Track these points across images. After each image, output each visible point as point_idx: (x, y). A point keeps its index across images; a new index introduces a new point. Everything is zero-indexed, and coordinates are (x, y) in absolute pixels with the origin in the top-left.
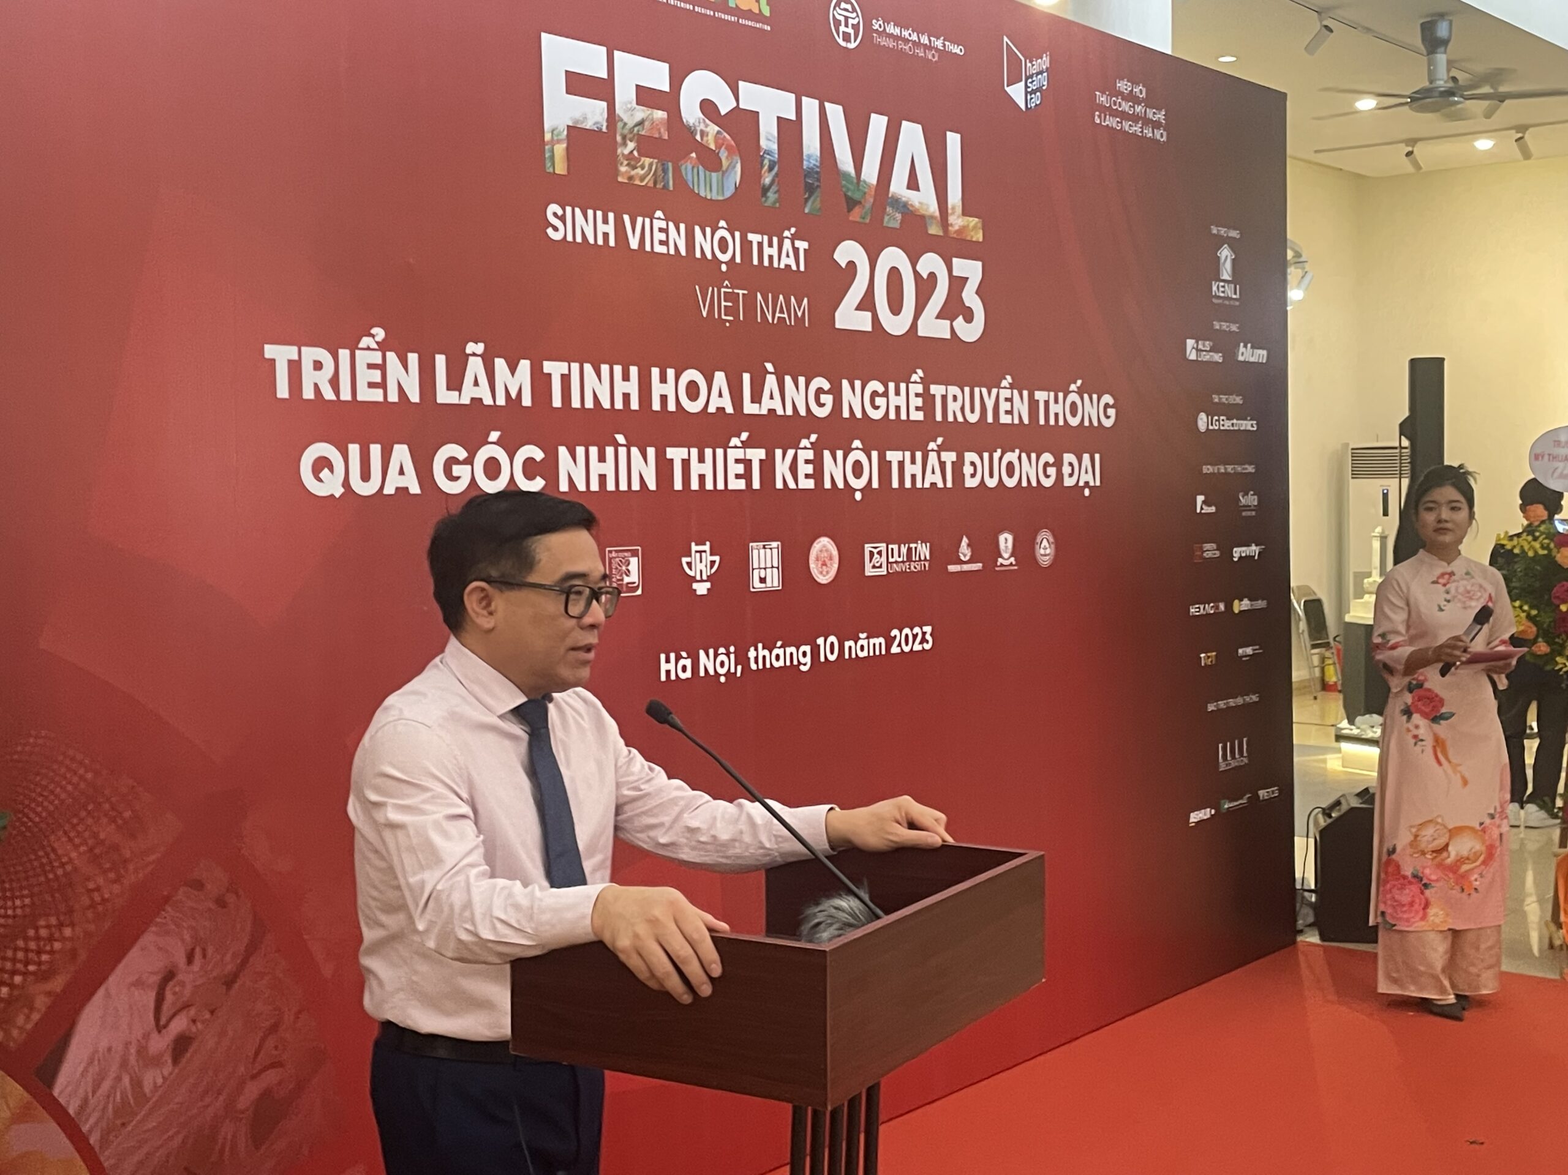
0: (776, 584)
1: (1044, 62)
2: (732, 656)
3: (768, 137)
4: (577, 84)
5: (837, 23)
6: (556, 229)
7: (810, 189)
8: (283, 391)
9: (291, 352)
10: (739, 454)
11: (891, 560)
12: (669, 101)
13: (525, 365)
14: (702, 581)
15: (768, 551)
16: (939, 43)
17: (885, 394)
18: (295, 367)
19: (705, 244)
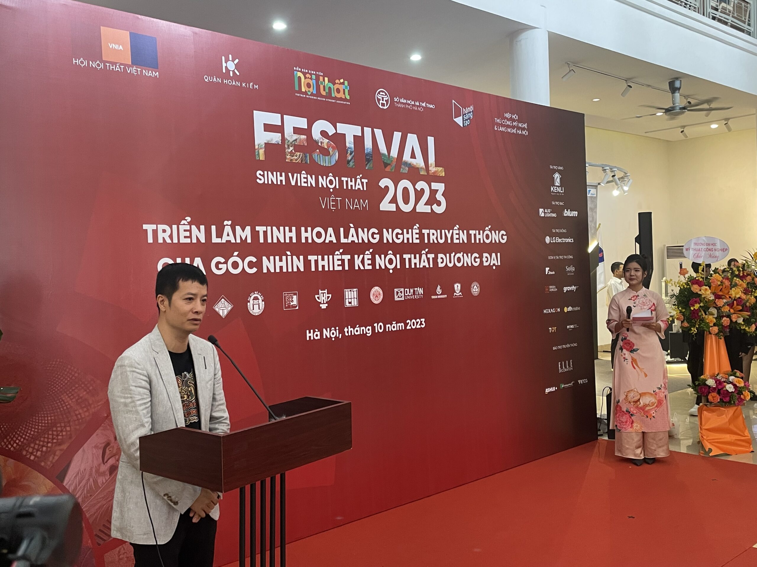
0: (356, 304)
1: (471, 108)
2: (337, 331)
3: (350, 142)
4: (268, 128)
5: (379, 100)
6: (260, 179)
7: (368, 161)
8: (150, 240)
9: (154, 227)
10: (340, 257)
11: (406, 294)
12: (307, 132)
13: (248, 228)
14: (324, 303)
15: (352, 292)
16: (424, 105)
17: (402, 234)
18: (155, 232)
19: (323, 182)
